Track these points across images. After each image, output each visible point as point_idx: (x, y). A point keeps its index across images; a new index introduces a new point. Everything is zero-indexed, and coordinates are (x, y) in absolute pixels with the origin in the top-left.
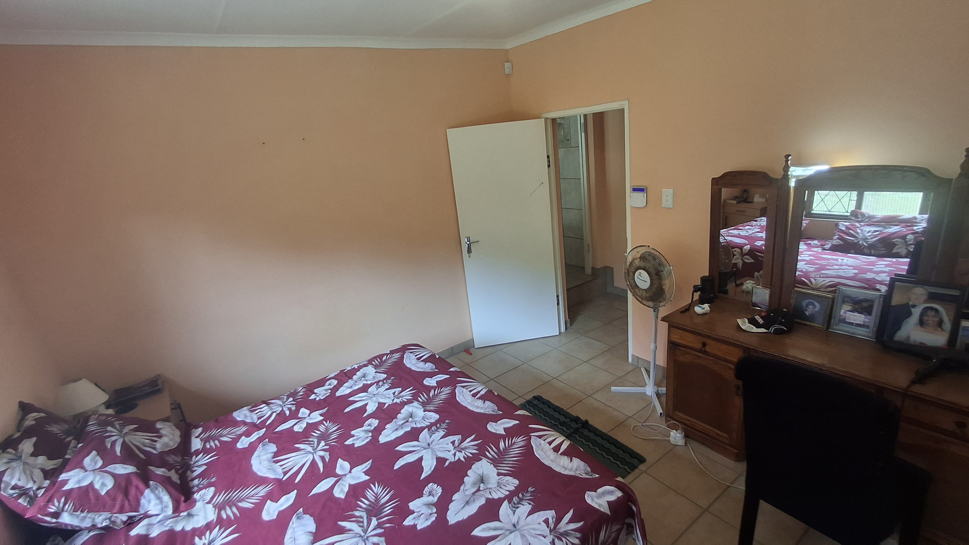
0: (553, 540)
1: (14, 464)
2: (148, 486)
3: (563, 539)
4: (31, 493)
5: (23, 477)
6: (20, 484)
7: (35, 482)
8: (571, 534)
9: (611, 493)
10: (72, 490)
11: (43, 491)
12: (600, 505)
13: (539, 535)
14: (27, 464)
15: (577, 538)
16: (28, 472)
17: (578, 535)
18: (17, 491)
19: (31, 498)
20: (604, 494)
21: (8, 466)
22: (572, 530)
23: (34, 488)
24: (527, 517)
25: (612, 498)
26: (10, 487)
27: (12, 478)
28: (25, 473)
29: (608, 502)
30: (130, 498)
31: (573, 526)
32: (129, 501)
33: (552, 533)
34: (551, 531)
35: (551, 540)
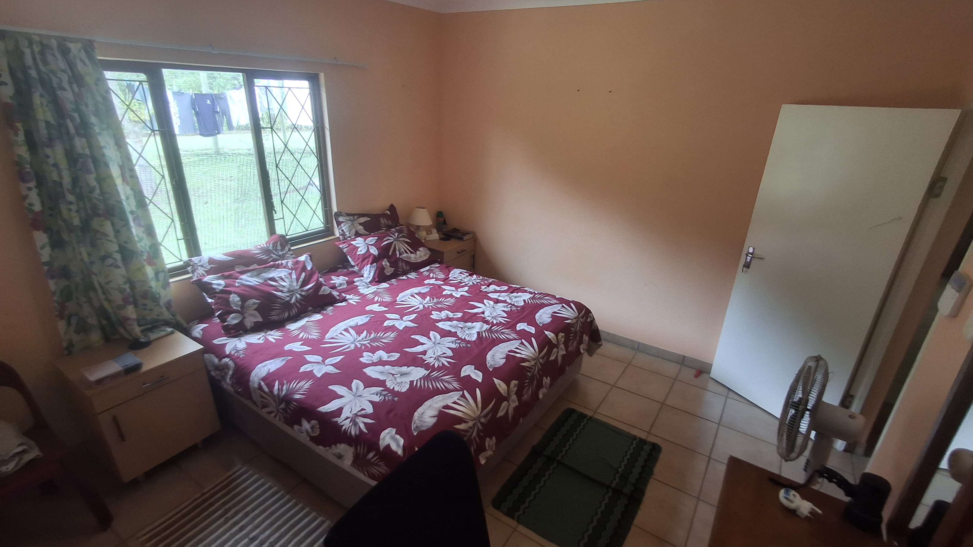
0: (349, 418)
1: (349, 222)
2: (371, 264)
3: (351, 423)
4: (346, 237)
5: (347, 229)
6: (345, 231)
7: (350, 233)
8: (357, 427)
9: (398, 445)
10: (352, 244)
11: (350, 239)
12: (384, 439)
13: (352, 409)
14: (353, 225)
15: (355, 432)
16: (350, 228)
17: (357, 433)
18: (342, 232)
19: (345, 238)
20: (396, 440)
21: (347, 221)
22: (359, 426)
23: (348, 236)
24: (367, 400)
25: (394, 447)
26: (341, 229)
27: (344, 226)
28: (349, 228)
29: (389, 445)
30: (363, 263)
31: (362, 426)
32: (362, 263)
33: (354, 415)
34: (355, 414)
35: (349, 416)
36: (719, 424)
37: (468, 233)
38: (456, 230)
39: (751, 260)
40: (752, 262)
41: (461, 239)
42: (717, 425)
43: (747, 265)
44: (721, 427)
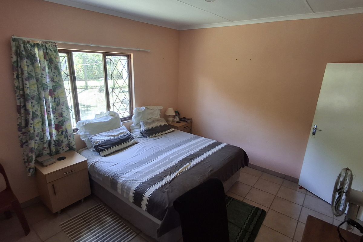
36: (302, 206)
37: (189, 119)
38: (184, 118)
39: (315, 131)
40: (316, 132)
41: (186, 121)
42: (301, 206)
43: (314, 133)
44: (303, 208)
